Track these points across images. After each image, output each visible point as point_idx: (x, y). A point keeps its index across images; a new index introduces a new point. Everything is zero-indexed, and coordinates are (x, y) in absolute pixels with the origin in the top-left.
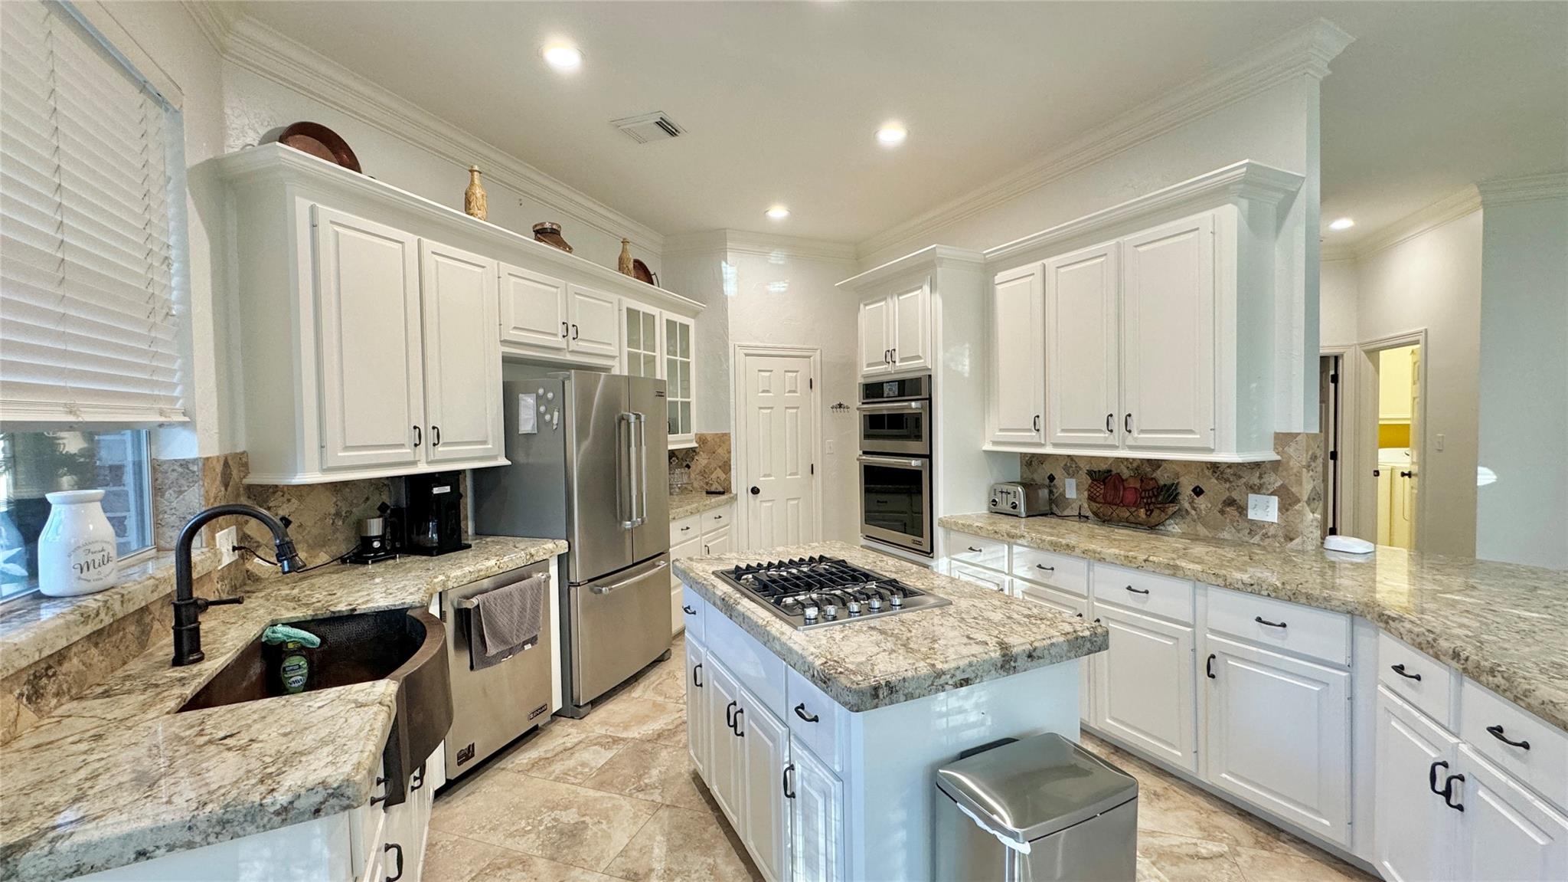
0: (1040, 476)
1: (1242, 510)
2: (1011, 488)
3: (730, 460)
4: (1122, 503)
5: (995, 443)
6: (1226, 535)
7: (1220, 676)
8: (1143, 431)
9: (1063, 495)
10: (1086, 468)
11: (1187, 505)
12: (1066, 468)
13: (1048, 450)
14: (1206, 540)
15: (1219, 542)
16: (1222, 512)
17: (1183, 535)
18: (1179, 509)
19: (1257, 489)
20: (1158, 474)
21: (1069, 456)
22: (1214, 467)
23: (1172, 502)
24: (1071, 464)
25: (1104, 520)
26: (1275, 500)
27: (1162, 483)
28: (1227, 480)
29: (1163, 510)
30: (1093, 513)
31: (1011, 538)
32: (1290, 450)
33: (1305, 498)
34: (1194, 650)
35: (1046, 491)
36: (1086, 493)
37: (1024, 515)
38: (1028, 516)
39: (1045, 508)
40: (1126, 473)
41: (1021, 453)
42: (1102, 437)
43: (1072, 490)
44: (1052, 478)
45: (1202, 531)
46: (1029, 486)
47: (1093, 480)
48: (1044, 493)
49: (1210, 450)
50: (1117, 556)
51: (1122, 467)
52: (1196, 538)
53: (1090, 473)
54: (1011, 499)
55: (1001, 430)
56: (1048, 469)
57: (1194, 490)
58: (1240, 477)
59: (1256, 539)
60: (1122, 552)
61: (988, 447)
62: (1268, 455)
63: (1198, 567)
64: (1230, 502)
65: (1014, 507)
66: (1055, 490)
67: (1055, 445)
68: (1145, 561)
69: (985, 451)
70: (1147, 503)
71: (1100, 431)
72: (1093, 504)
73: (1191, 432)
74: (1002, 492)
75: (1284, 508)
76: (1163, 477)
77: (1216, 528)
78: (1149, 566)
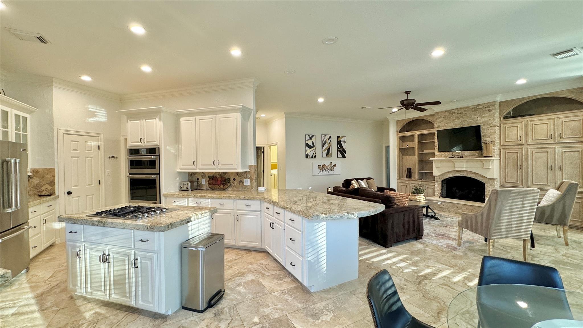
0: (194, 179)
1: (243, 183)
2: (186, 183)
3: (54, 180)
4: (217, 184)
5: (181, 169)
6: (240, 189)
7: (239, 220)
8: (222, 165)
9: (201, 183)
10: (207, 175)
11: (232, 183)
12: (202, 176)
13: (198, 171)
14: (236, 191)
15: (238, 191)
16: (239, 184)
17: (231, 190)
18: (230, 184)
19: (245, 178)
20: (225, 176)
21: (203, 172)
22: (237, 173)
23: (229, 183)
24: (203, 174)
25: (213, 189)
26: (249, 180)
27: (226, 178)
28: (240, 176)
29: (226, 185)
30: (210, 188)
31: (188, 197)
32: (252, 169)
33: (254, 179)
34: (234, 215)
35: (196, 183)
36: (208, 183)
37: (190, 190)
38: (191, 190)
39: (196, 188)
40: (218, 176)
41: (188, 172)
42: (212, 166)
43: (204, 182)
44: (198, 179)
45: (235, 189)
46: (192, 182)
47: (210, 179)
48: (195, 184)
49: (236, 169)
50: (217, 196)
51: (217, 175)
52: (234, 191)
53: (208, 177)
54: (186, 186)
55: (183, 165)
56: (197, 176)
57: (233, 179)
58: (243, 175)
59: (246, 189)
60: (218, 195)
61: (179, 170)
62: (248, 170)
63: (235, 196)
64: (241, 181)
65: (187, 188)
66: (199, 182)
67: (199, 169)
68: (224, 196)
69: (177, 172)
70: (223, 184)
71: (212, 165)
72: (210, 185)
73: (232, 165)
74: (183, 184)
75: (251, 182)
76: (227, 177)
77: (238, 188)
78: (224, 198)
